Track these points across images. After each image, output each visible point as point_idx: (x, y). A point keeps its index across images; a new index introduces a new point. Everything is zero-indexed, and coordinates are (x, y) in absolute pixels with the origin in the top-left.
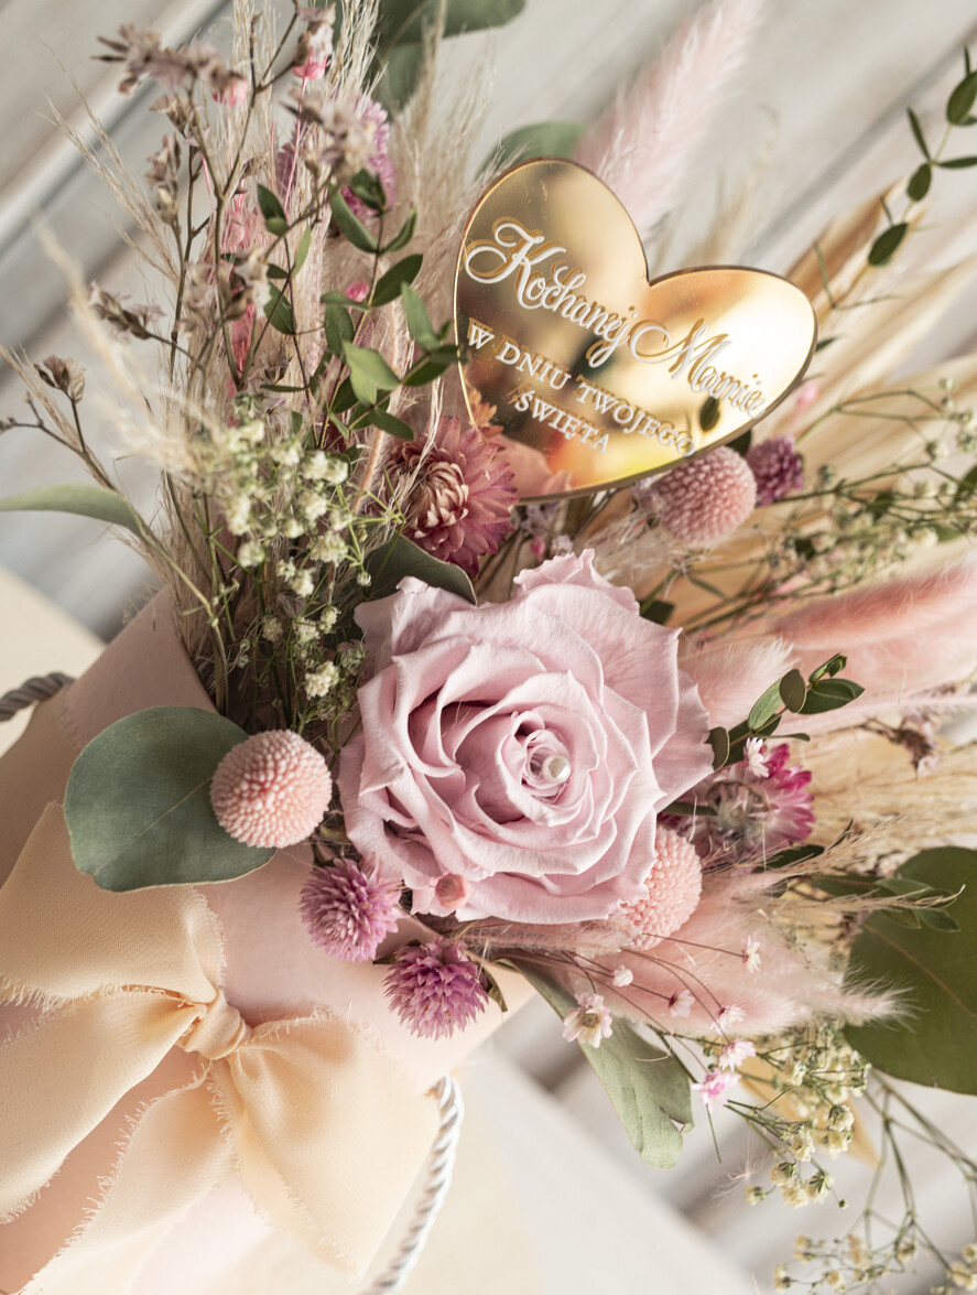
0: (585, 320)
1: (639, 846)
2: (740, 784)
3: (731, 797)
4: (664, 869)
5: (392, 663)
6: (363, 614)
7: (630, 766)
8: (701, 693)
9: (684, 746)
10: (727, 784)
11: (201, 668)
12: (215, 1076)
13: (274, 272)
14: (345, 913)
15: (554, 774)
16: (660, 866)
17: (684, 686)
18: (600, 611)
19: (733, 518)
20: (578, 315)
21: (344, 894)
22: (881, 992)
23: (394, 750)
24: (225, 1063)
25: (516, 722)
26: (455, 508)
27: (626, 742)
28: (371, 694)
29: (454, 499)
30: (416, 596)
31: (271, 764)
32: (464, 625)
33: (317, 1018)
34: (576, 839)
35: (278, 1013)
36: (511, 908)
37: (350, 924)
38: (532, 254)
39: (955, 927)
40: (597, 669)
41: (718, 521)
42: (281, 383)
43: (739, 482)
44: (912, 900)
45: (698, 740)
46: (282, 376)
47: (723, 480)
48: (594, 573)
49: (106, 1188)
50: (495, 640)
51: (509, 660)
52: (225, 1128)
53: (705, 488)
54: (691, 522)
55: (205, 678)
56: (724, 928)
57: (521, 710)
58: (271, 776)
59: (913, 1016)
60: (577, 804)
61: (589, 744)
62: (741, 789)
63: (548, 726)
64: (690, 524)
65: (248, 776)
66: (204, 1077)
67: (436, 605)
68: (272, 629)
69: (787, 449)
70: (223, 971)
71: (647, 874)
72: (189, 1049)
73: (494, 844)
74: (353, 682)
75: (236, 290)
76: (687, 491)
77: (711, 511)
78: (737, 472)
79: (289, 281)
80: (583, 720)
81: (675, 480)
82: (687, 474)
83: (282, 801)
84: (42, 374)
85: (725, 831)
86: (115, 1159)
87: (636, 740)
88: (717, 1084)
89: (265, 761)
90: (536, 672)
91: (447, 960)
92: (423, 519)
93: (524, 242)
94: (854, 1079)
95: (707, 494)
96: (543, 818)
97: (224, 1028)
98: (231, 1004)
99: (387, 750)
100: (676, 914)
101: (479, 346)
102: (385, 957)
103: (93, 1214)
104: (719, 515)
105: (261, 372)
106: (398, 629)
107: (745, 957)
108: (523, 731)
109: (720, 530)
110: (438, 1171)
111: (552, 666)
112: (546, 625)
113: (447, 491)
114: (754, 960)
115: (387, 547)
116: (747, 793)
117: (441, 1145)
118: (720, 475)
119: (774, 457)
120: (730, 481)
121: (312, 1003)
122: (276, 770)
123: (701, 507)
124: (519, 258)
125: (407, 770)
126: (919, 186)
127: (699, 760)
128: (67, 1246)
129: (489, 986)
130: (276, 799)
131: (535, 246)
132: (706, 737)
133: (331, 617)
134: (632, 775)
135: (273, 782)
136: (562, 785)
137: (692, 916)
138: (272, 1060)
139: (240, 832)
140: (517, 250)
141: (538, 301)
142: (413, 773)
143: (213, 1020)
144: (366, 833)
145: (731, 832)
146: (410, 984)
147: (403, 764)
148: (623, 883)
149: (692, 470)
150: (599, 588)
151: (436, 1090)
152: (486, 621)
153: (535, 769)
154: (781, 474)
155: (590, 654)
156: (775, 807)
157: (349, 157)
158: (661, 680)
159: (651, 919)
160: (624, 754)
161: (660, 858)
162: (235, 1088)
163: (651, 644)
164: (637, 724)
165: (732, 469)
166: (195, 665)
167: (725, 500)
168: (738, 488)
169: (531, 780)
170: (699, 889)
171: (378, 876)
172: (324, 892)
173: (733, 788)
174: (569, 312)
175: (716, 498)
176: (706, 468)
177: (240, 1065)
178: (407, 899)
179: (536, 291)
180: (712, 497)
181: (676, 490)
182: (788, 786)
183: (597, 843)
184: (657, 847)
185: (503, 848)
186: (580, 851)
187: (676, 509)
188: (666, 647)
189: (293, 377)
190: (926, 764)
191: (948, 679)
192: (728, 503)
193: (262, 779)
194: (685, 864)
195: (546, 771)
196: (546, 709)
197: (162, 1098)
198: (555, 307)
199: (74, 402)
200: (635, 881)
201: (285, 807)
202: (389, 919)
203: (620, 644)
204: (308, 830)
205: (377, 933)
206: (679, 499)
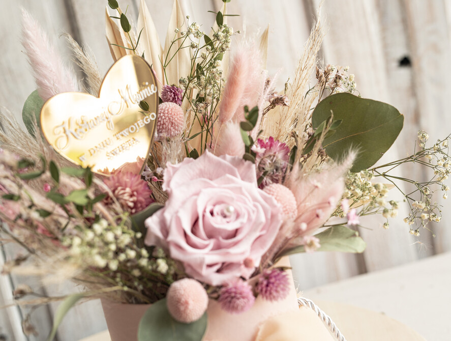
1: (265, 199)
2: (262, 159)
3: (264, 164)
4: (277, 196)
5: (169, 242)
6: (149, 242)
7: (240, 188)
8: (229, 154)
9: (243, 168)
10: (260, 163)
11: (135, 301)
13: (30, 207)
14: (237, 299)
16: (275, 196)
17: (224, 158)
18: (187, 170)
19: (181, 116)
20: (94, 124)
22: (348, 153)
23: (195, 256)
25: (208, 214)
26: (132, 196)
27: (232, 185)
28: (175, 253)
29: (129, 194)
30: (152, 223)
32: (170, 213)
33: (262, 328)
34: (253, 217)
36: (263, 248)
37: (241, 299)
39: (341, 120)
40: (205, 181)
41: (179, 120)
43: (171, 107)
44: (326, 128)
45: (243, 164)
47: (168, 112)
48: (174, 166)
50: (180, 206)
53: (167, 118)
54: (174, 128)
55: (138, 302)
56: (303, 188)
57: (205, 211)
59: (361, 148)
60: (243, 211)
62: (264, 160)
63: (214, 205)
64: (175, 130)
67: (158, 218)
68: (136, 273)
69: (168, 88)
71: (275, 202)
74: (167, 257)
76: (165, 124)
77: (175, 121)
78: (168, 106)
79: (35, 205)
80: (219, 194)
81: (160, 126)
82: (160, 121)
84: (17, 298)
85: (273, 172)
87: (233, 181)
90: (196, 199)
92: (129, 207)
94: (369, 176)
95: (170, 119)
96: (242, 223)
99: (195, 258)
100: (291, 200)
102: (256, 295)
104: (178, 119)
106: (159, 234)
107: (317, 187)
108: (212, 213)
109: (182, 121)
110: (324, 318)
112: (184, 188)
113: (125, 195)
114: (319, 185)
115: (132, 223)
116: (266, 158)
118: (166, 112)
119: (169, 93)
120: (170, 110)
123: (172, 123)
124: (68, 132)
125: (204, 255)
127: (249, 167)
129: (282, 269)
130: (192, 300)
132: (244, 161)
133: (144, 252)
134: (243, 189)
136: (235, 212)
137: (295, 196)
142: (206, 253)
144: (216, 279)
145: (275, 171)
146: (268, 293)
147: (201, 255)
148: (274, 210)
149: (160, 119)
150: (179, 167)
151: (300, 305)
153: (225, 217)
154: (175, 94)
156: (275, 153)
158: (219, 164)
159: (289, 208)
160: (236, 188)
161: (273, 195)
163: (207, 162)
164: (229, 178)
167: (174, 115)
168: (173, 108)
169: (227, 220)
170: (287, 189)
171: (231, 283)
172: (227, 302)
173: (262, 162)
178: (243, 279)
180: (171, 118)
181: (163, 127)
182: (271, 146)
183: (258, 211)
184: (269, 194)
185: (244, 240)
186: (258, 217)
187: (168, 131)
188: (210, 157)
189: (64, 222)
190: (286, 101)
191: (265, 81)
192: (176, 114)
194: (278, 188)
195: (227, 213)
196: (209, 203)
199: (33, 293)
200: (276, 206)
202: (246, 287)
203: (201, 170)
204: (206, 296)
205: (248, 293)
206: (166, 128)
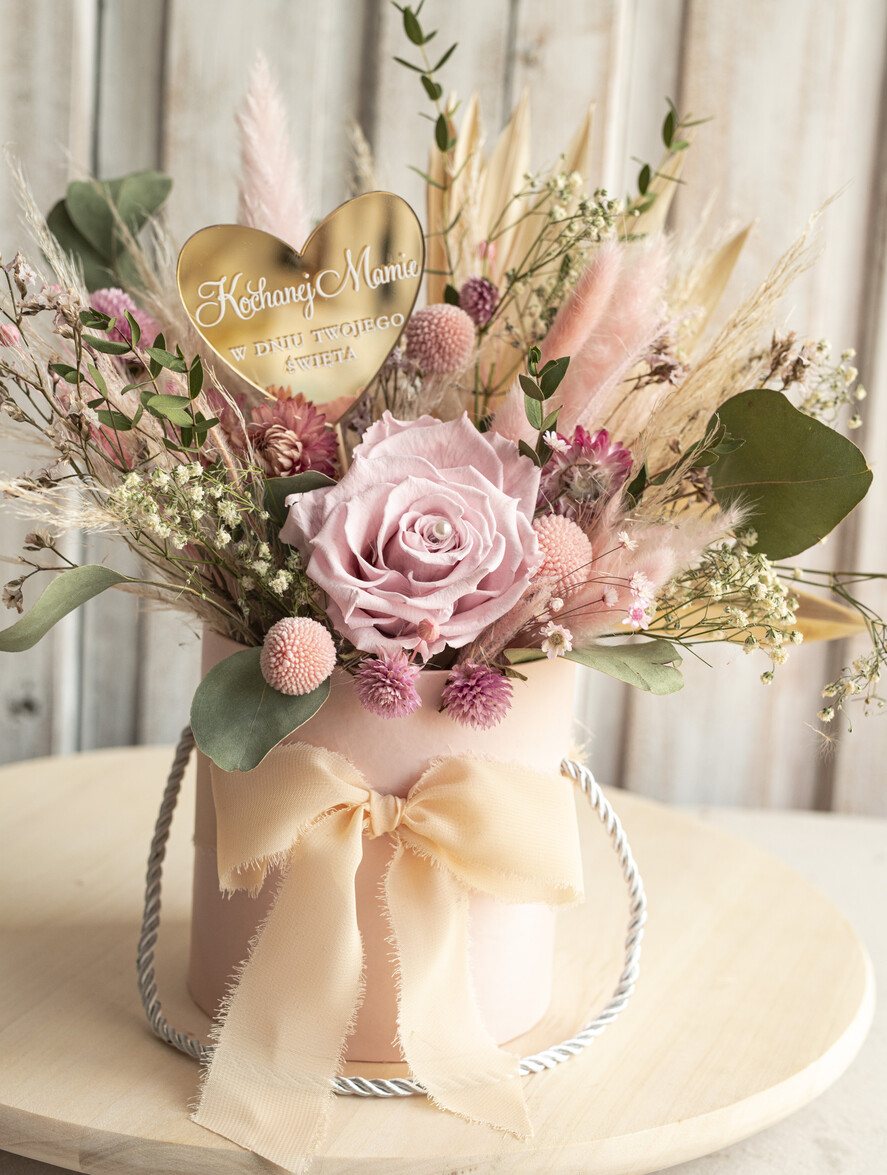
0: (285, 299)
1: (524, 536)
2: (571, 467)
3: (572, 478)
4: (547, 537)
5: (314, 547)
6: (285, 536)
7: (483, 498)
8: (504, 436)
9: (513, 468)
10: (565, 472)
11: (237, 638)
12: (404, 838)
13: (93, 404)
14: (383, 687)
15: (442, 533)
16: (543, 536)
17: (490, 439)
18: (415, 437)
20: (278, 300)
21: (375, 677)
23: (345, 586)
24: (403, 826)
25: (403, 525)
26: (292, 447)
27: (472, 488)
28: (314, 569)
29: (289, 443)
30: (300, 504)
31: (278, 638)
32: (336, 497)
33: (435, 766)
34: (481, 557)
35: (415, 779)
36: (479, 621)
37: (389, 689)
38: (228, 291)
39: (742, 442)
40: (425, 464)
41: (456, 345)
42: (151, 456)
43: (449, 317)
45: (516, 459)
46: (149, 453)
47: (439, 322)
48: (398, 422)
49: (394, 942)
50: (359, 492)
51: (373, 495)
52: (432, 863)
53: (433, 334)
54: (443, 357)
57: (401, 516)
58: (282, 644)
60: (469, 541)
61: (451, 504)
62: (574, 469)
63: (422, 513)
64: (444, 360)
65: (271, 654)
66: (400, 843)
67: (316, 500)
68: (247, 584)
69: (475, 282)
70: (365, 779)
71: (537, 545)
72: (378, 832)
73: (437, 593)
74: (300, 571)
75: (76, 422)
77: (447, 343)
78: (444, 312)
79: (108, 401)
80: (439, 494)
82: (418, 335)
83: (298, 652)
84: (29, 548)
86: (388, 924)
87: (477, 483)
88: (635, 611)
89: (275, 639)
90: (391, 489)
91: (468, 675)
93: (218, 286)
95: (437, 336)
97: (386, 806)
98: (384, 793)
99: (342, 589)
100: (576, 555)
101: (243, 358)
103: (398, 961)
104: (453, 342)
105: (136, 458)
106: (305, 526)
107: (623, 545)
108: (412, 525)
109: (463, 349)
110: (606, 817)
111: (398, 482)
112: (381, 465)
113: (280, 441)
115: (267, 491)
116: (577, 468)
117: (594, 801)
118: (436, 321)
119: (470, 290)
120: (444, 320)
121: (428, 760)
122: (283, 640)
123: (440, 346)
124: (222, 298)
125: (360, 590)
126: (434, 91)
127: (527, 469)
128: (400, 990)
129: (504, 672)
130: (294, 653)
131: (224, 285)
132: (518, 454)
133: (265, 548)
134: (488, 502)
135: (285, 646)
136: (454, 537)
138: (427, 805)
139: (294, 687)
140: (218, 295)
141: (252, 311)
142: (366, 590)
143: (377, 807)
144: (367, 640)
147: (355, 589)
148: (528, 560)
149: (419, 331)
150: (410, 427)
152: (347, 486)
153: (435, 540)
155: (416, 459)
157: (66, 311)
158: (476, 446)
159: (561, 567)
160: (476, 495)
161: (540, 532)
162: (419, 835)
163: (456, 433)
164: (472, 475)
165: (440, 313)
166: (235, 640)
167: (449, 332)
168: (451, 319)
169: (435, 546)
170: (585, 537)
171: (389, 656)
172: (365, 684)
173: (568, 472)
174: (272, 302)
175: (443, 335)
176: (426, 324)
177: (410, 820)
178: (418, 659)
179: (246, 307)
180: (441, 336)
181: (420, 348)
182: (598, 445)
183: (495, 550)
184: (535, 529)
185: (442, 591)
186: (488, 560)
187: (428, 358)
188: (464, 427)
190: (676, 376)
192: (452, 332)
193: (279, 648)
195: (437, 535)
196: (415, 504)
197: (389, 873)
198: (263, 306)
199: (52, 548)
200: (532, 554)
201: (303, 654)
202: (412, 675)
203: (440, 445)
204: (333, 660)
205: (409, 685)
206: (426, 351)
